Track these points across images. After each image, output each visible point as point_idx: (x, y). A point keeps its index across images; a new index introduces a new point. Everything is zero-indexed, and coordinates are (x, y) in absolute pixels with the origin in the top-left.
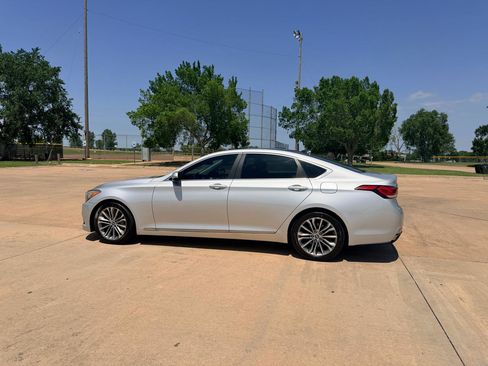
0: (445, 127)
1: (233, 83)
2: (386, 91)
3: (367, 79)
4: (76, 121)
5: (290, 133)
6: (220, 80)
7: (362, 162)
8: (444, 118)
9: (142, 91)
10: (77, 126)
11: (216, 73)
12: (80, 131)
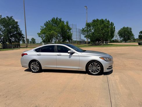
0: (131, 32)
1: (67, 23)
2: (111, 22)
3: (106, 19)
4: (23, 36)
5: (85, 36)
6: (63, 22)
7: (107, 43)
8: (131, 29)
9: (41, 27)
10: (24, 38)
11: (62, 20)
12: (24, 39)
